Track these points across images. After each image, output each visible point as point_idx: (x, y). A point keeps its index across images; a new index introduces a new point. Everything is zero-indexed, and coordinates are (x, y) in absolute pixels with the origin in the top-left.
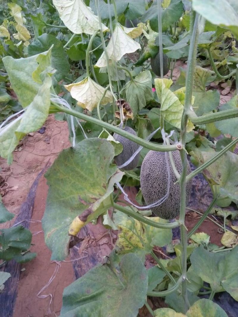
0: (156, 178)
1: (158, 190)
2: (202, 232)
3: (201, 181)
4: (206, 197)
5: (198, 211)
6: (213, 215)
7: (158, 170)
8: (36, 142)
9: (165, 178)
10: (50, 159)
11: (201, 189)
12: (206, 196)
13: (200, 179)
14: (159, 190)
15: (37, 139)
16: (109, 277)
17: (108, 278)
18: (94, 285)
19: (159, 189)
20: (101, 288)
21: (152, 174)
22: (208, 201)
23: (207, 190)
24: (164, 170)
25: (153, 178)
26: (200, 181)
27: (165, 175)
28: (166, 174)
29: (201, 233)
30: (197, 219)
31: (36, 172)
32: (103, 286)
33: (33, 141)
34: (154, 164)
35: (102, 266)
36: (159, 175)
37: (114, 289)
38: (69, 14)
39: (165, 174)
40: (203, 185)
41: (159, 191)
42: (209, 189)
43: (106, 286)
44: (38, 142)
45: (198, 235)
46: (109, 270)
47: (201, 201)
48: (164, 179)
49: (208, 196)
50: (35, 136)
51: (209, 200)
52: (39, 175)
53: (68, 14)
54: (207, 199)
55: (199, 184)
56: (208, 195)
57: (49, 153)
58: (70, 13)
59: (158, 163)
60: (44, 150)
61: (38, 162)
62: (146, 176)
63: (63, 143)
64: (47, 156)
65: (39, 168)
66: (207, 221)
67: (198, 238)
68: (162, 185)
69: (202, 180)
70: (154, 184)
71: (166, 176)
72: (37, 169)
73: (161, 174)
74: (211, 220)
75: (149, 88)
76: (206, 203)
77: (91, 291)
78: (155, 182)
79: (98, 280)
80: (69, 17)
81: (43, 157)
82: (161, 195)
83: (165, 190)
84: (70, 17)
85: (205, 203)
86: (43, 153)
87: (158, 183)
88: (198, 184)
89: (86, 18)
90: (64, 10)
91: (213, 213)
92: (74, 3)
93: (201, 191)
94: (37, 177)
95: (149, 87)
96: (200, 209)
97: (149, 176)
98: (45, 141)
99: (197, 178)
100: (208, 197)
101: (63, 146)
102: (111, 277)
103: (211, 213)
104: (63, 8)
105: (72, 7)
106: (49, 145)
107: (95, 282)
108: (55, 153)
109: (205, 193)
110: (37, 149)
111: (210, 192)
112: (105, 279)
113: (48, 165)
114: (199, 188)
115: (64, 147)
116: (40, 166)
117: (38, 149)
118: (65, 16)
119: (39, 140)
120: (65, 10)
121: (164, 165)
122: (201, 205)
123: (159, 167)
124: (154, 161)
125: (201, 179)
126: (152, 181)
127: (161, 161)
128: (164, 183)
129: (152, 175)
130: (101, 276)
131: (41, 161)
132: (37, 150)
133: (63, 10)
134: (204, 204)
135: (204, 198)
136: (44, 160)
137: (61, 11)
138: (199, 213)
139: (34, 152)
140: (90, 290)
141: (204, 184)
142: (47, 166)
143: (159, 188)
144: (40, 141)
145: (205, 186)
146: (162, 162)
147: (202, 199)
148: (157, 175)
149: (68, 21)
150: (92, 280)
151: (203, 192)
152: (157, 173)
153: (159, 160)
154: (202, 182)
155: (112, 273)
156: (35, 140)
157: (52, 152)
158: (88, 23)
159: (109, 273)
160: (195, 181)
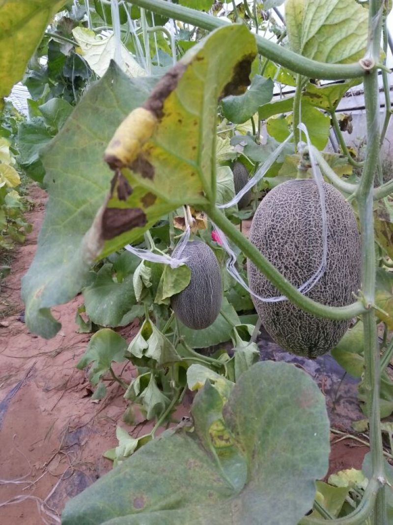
0: (290, 232)
1: (294, 260)
2: (350, 469)
3: (329, 377)
4: (344, 403)
5: (334, 428)
6: (365, 434)
7: (294, 213)
8: (12, 336)
9: (310, 230)
10: (35, 363)
11: (331, 389)
12: (342, 401)
13: (325, 374)
14: (296, 261)
15: (15, 331)
16: (195, 462)
17: (193, 465)
18: (155, 484)
19: (297, 258)
20: (174, 492)
21: (279, 225)
22: (348, 411)
23: (343, 391)
24: (306, 212)
25: (281, 233)
26: (327, 377)
27: (310, 221)
28: (312, 219)
29: (348, 471)
30: (336, 443)
31: (5, 388)
32: (178, 488)
33: (6, 334)
34: (282, 204)
35: (173, 435)
36: (296, 225)
37: (210, 495)
38: (99, 55)
39: (309, 219)
40: (333, 383)
41: (296, 264)
42: (347, 389)
43: (187, 488)
44: (15, 337)
45: (344, 475)
46: (194, 446)
47: (335, 412)
48: (307, 232)
49: (347, 401)
50: (10, 327)
51: (350, 409)
52: (12, 391)
53: (97, 55)
54: (345, 407)
55: (326, 381)
56: (346, 399)
57: (36, 352)
58: (100, 53)
59: (291, 200)
60: (25, 348)
61: (12, 369)
62: (266, 234)
63: (63, 335)
64: (29, 358)
65: (13, 379)
66: (355, 445)
67: (344, 479)
68: (304, 246)
69: (330, 374)
70: (286, 246)
71: (312, 223)
72: (8, 382)
73: (300, 220)
74: (363, 444)
75: (229, 191)
76: (346, 415)
77: (145, 500)
78: (286, 242)
79: (164, 471)
80: (97, 59)
81: (22, 360)
82: (302, 273)
83: (311, 257)
84: (100, 59)
85: (343, 414)
86: (24, 354)
87: (293, 244)
88: (323, 381)
89: (127, 64)
90: (90, 48)
91: (364, 430)
92: (108, 43)
93: (333, 394)
94: (7, 396)
95: (229, 189)
96: (337, 425)
97: (271, 233)
98: (29, 333)
99: (321, 371)
100: (347, 404)
101: (63, 340)
102: (198, 463)
103: (360, 430)
104: (88, 46)
105: (103, 47)
106: (36, 339)
107: (157, 476)
108: (47, 353)
109: (341, 397)
110: (12, 347)
111: (349, 395)
112: (183, 467)
113: (31, 373)
114: (326, 388)
115: (66, 341)
116: (16, 375)
117: (15, 347)
118: (91, 56)
119: (19, 332)
120: (92, 49)
121: (305, 201)
122: (338, 417)
123: (295, 207)
124: (281, 199)
125: (327, 373)
126: (281, 241)
127: (298, 195)
128: (307, 241)
129: (280, 227)
130: (172, 461)
131: (18, 367)
132: (12, 349)
133: (88, 48)
134: (343, 416)
135: (339, 405)
136: (24, 364)
137: (86, 48)
138: (338, 432)
139: (7, 352)
140: (142, 497)
141: (335, 381)
142: (29, 376)
143: (296, 255)
144: (18, 335)
145: (338, 384)
146: (299, 197)
147: (337, 408)
148: (292, 223)
149: (96, 64)
150: (147, 470)
151: (336, 394)
152: (292, 220)
153: (292, 194)
154: (330, 379)
155: (201, 453)
156: (10, 332)
157: (41, 352)
158: (129, 71)
159: (194, 454)
160: (318, 377)
